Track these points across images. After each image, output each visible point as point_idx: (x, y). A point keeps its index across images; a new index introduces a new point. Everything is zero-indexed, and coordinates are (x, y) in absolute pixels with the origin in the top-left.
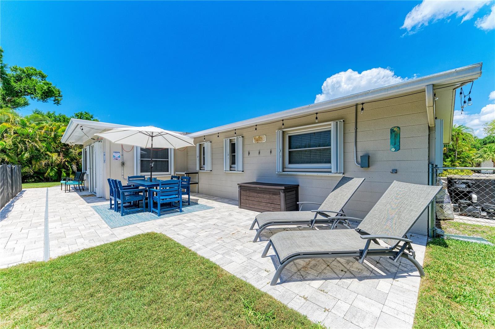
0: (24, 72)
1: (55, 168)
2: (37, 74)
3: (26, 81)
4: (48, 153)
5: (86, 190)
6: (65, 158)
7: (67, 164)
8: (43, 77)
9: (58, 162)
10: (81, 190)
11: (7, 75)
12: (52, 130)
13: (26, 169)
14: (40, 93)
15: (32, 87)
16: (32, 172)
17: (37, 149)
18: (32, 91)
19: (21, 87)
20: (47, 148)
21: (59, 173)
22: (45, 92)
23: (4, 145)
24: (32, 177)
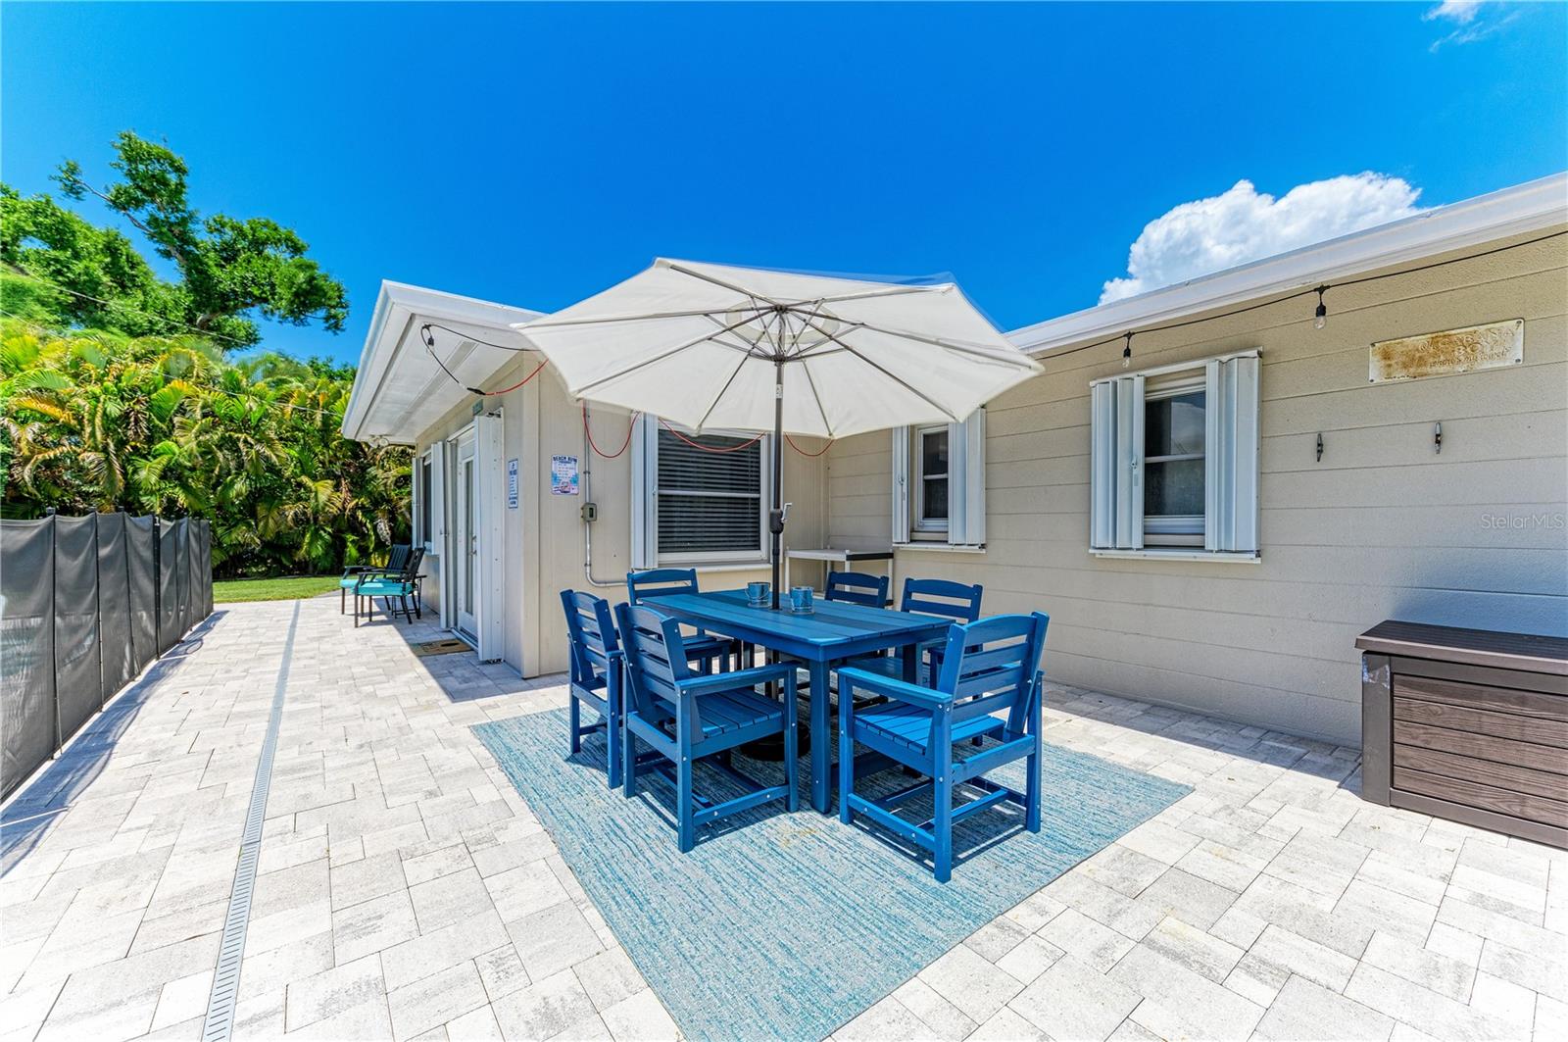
0: (245, 237)
1: (325, 531)
2: (279, 240)
3: (249, 262)
4: (305, 479)
5: (426, 615)
6: (356, 497)
7: (360, 517)
8: (296, 249)
9: (334, 511)
10: (409, 618)
11: (196, 245)
12: (315, 403)
13: (241, 535)
14: (288, 295)
15: (265, 279)
16: (258, 541)
17: (271, 468)
18: (264, 292)
19: (234, 279)
20: (302, 466)
21: (337, 546)
22: (300, 291)
23: (174, 454)
24: (257, 559)
